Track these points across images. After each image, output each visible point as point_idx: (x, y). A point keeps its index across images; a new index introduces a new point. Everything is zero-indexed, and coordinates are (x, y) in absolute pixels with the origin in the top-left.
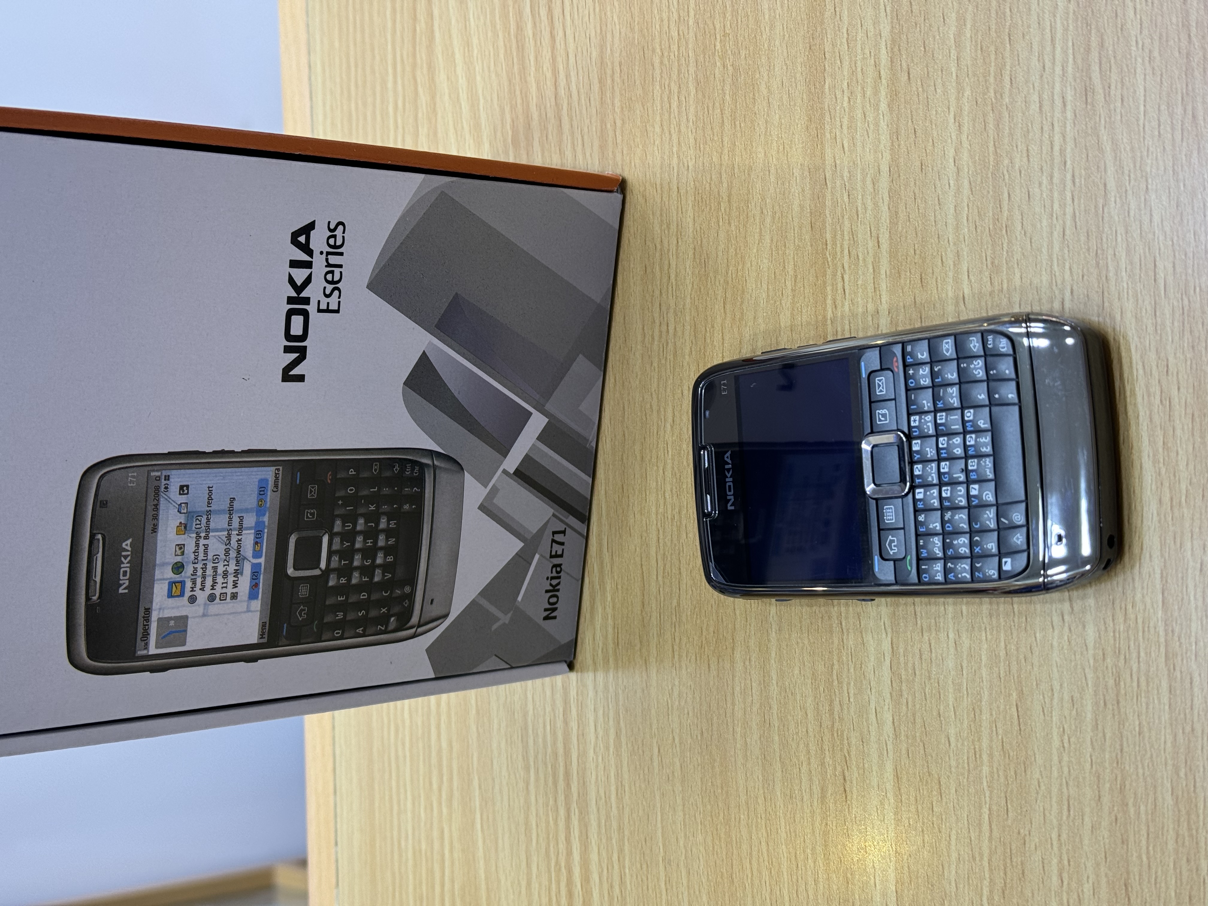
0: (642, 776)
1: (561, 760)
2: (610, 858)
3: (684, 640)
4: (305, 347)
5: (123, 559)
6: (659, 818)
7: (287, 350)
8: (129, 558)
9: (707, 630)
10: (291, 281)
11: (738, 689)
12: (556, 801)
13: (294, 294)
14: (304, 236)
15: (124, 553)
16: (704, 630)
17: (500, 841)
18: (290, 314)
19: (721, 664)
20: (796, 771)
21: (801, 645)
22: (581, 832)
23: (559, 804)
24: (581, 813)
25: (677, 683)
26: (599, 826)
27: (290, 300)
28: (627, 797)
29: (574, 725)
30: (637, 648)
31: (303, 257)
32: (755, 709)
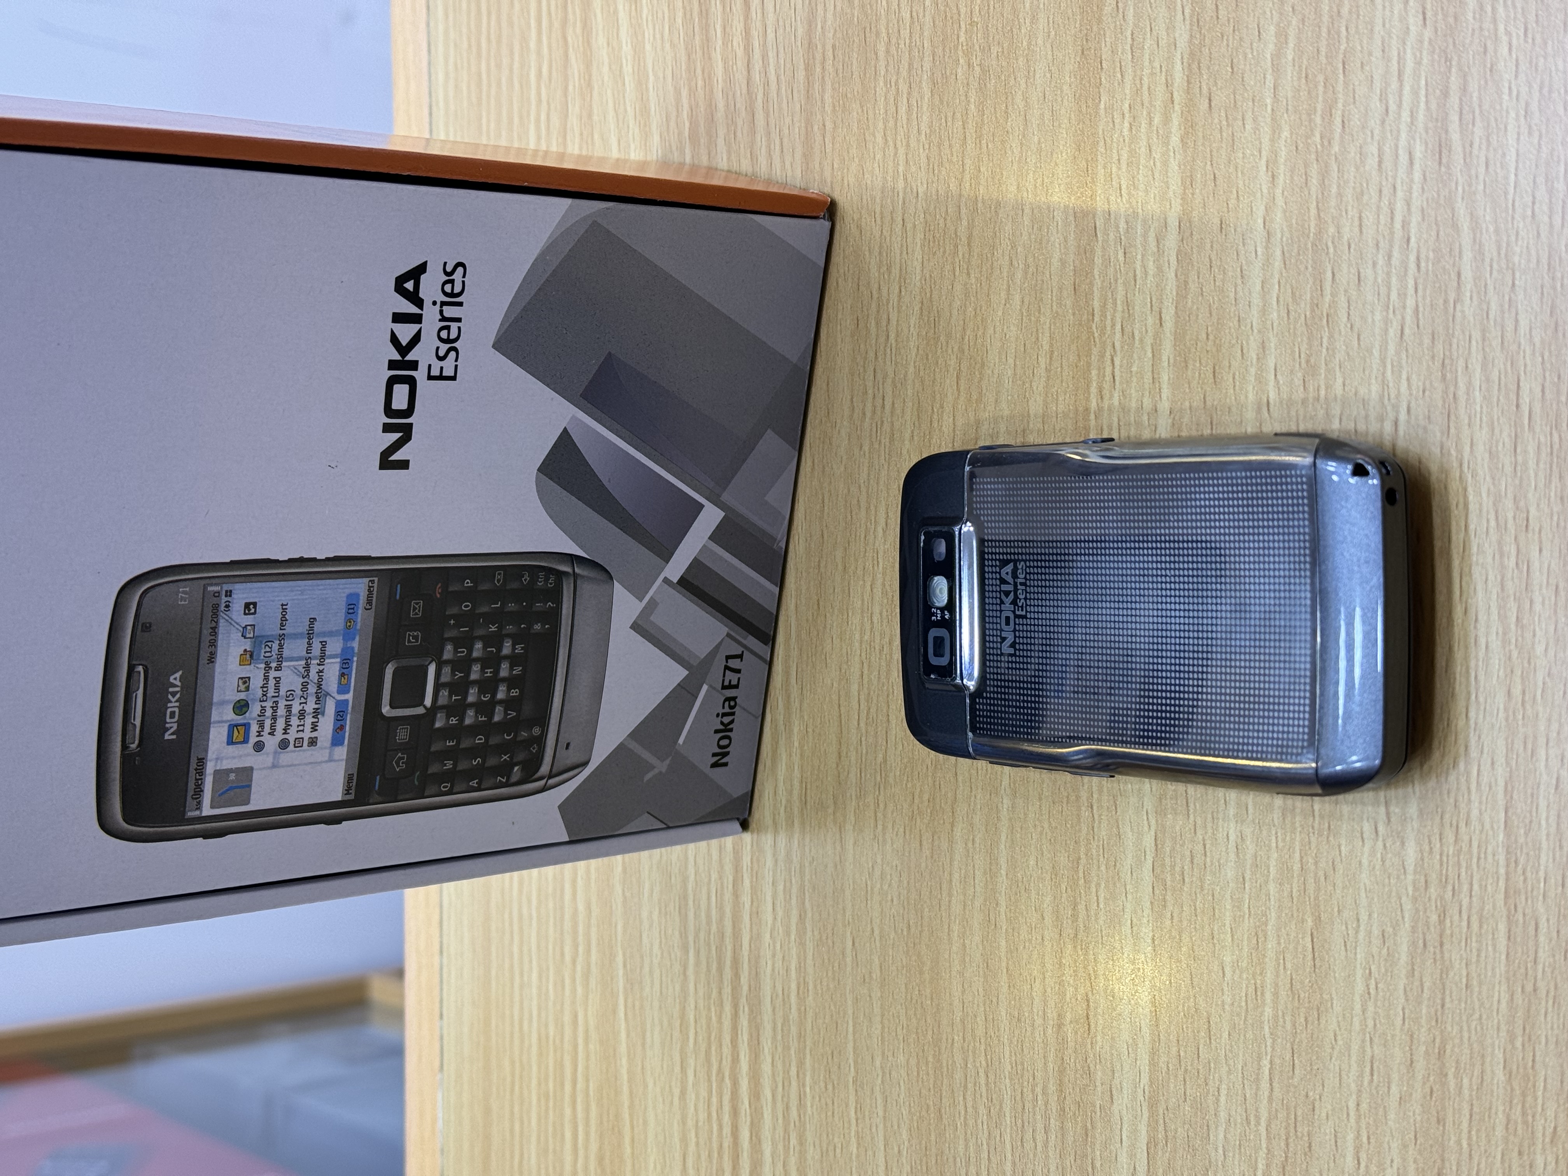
0: (830, 974)
1: (728, 941)
2: (787, 1072)
3: (891, 806)
4: (411, 425)
5: (170, 697)
6: (851, 1029)
7: (387, 428)
8: (178, 696)
9: (920, 797)
10: (394, 340)
11: (956, 876)
12: (720, 993)
13: (398, 357)
14: (412, 282)
15: (171, 690)
16: (916, 797)
17: (648, 1034)
18: (392, 382)
19: (936, 843)
20: (1027, 987)
21: (1039, 829)
22: (751, 1035)
23: (725, 997)
24: (751, 1011)
25: (879, 861)
26: (774, 1029)
27: (392, 365)
28: (811, 998)
29: (746, 899)
30: (830, 811)
31: (410, 308)
32: (977, 904)
